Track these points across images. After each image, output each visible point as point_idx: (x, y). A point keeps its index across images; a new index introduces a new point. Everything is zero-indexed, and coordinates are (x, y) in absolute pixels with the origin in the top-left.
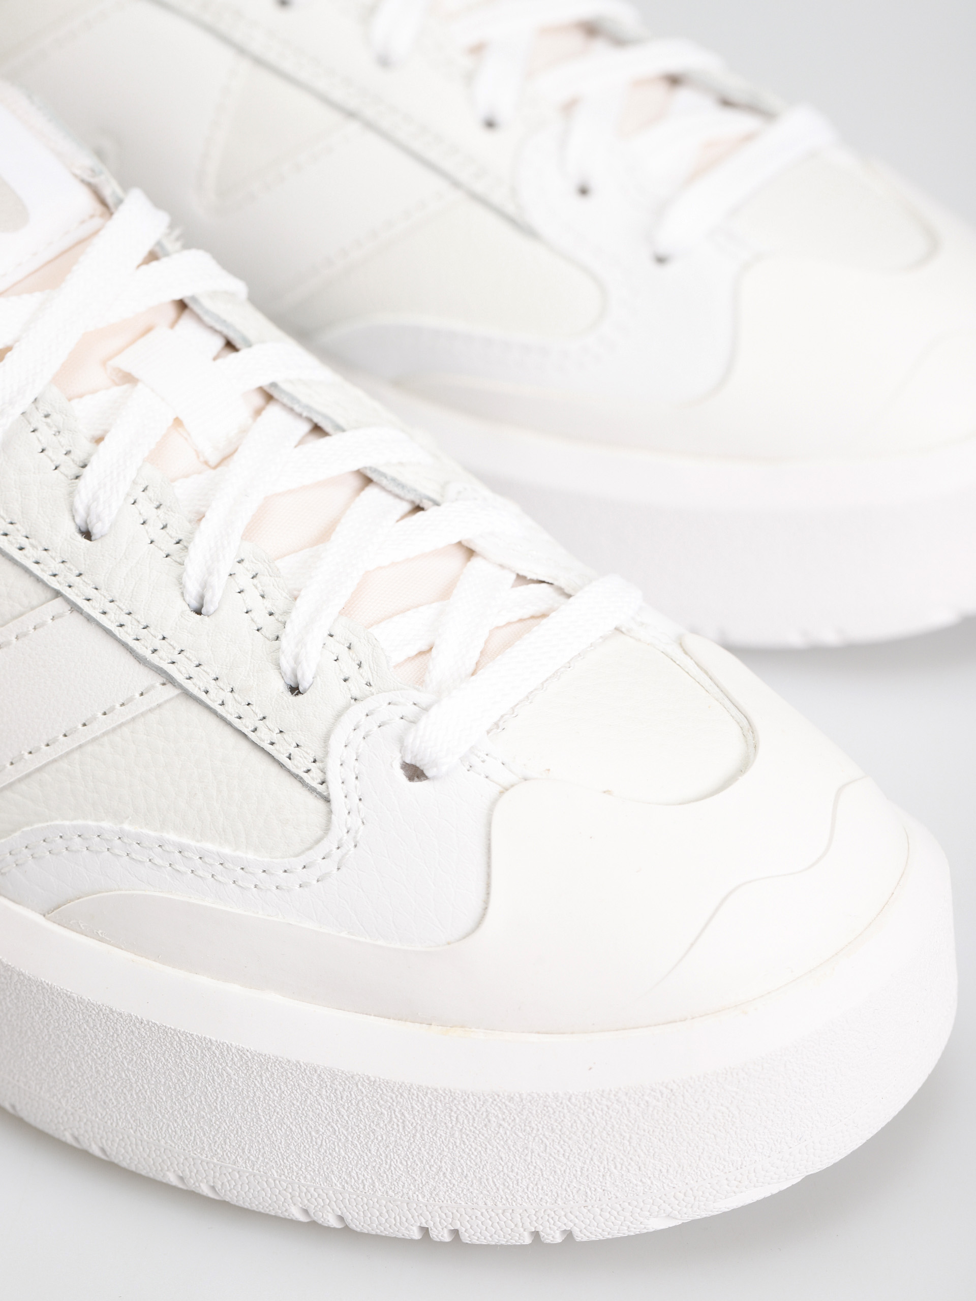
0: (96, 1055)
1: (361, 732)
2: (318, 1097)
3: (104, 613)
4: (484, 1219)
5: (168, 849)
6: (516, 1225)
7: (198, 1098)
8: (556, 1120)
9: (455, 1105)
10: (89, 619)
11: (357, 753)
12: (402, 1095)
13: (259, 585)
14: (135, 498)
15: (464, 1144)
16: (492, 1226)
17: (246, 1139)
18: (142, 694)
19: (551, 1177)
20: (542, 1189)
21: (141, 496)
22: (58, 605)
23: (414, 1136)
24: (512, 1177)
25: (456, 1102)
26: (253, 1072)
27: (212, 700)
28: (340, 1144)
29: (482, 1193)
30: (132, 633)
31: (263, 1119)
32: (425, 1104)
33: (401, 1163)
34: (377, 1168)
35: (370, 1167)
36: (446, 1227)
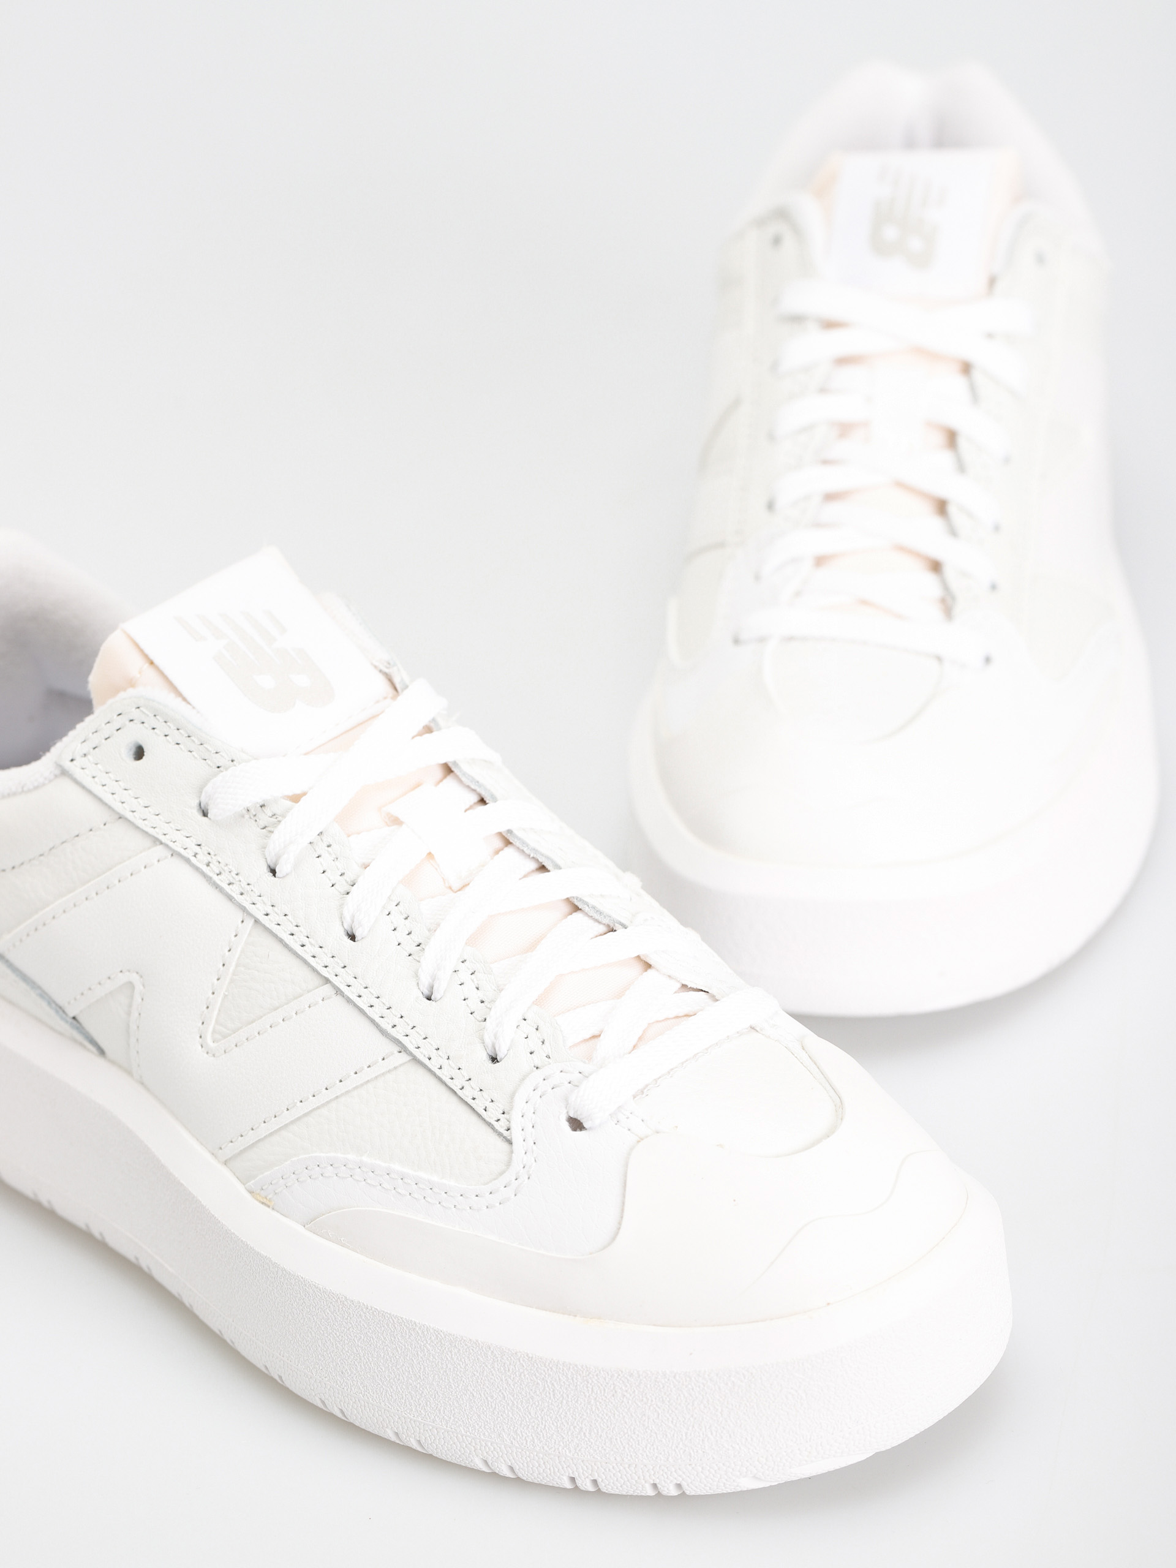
0: (336, 1334)
1: (539, 1092)
2: (492, 1370)
3: (360, 996)
4: (614, 1472)
5: (393, 1177)
6: (639, 1478)
7: (407, 1368)
8: (665, 1394)
9: (590, 1378)
10: (349, 1001)
11: (534, 1108)
12: (551, 1369)
13: (475, 980)
14: (389, 911)
15: (599, 1410)
16: (621, 1478)
17: (442, 1402)
18: (383, 1059)
19: (664, 1440)
20: (657, 1449)
21: (394, 909)
22: (327, 989)
23: (562, 1402)
24: (634, 1438)
25: (591, 1376)
26: (445, 1348)
27: (433, 1065)
28: (509, 1408)
29: (612, 1450)
30: (378, 1013)
31: (453, 1386)
32: (569, 1376)
33: (553, 1424)
34: (535, 1427)
35: (530, 1427)
36: (587, 1477)
